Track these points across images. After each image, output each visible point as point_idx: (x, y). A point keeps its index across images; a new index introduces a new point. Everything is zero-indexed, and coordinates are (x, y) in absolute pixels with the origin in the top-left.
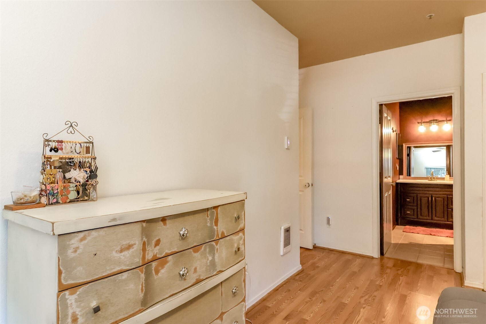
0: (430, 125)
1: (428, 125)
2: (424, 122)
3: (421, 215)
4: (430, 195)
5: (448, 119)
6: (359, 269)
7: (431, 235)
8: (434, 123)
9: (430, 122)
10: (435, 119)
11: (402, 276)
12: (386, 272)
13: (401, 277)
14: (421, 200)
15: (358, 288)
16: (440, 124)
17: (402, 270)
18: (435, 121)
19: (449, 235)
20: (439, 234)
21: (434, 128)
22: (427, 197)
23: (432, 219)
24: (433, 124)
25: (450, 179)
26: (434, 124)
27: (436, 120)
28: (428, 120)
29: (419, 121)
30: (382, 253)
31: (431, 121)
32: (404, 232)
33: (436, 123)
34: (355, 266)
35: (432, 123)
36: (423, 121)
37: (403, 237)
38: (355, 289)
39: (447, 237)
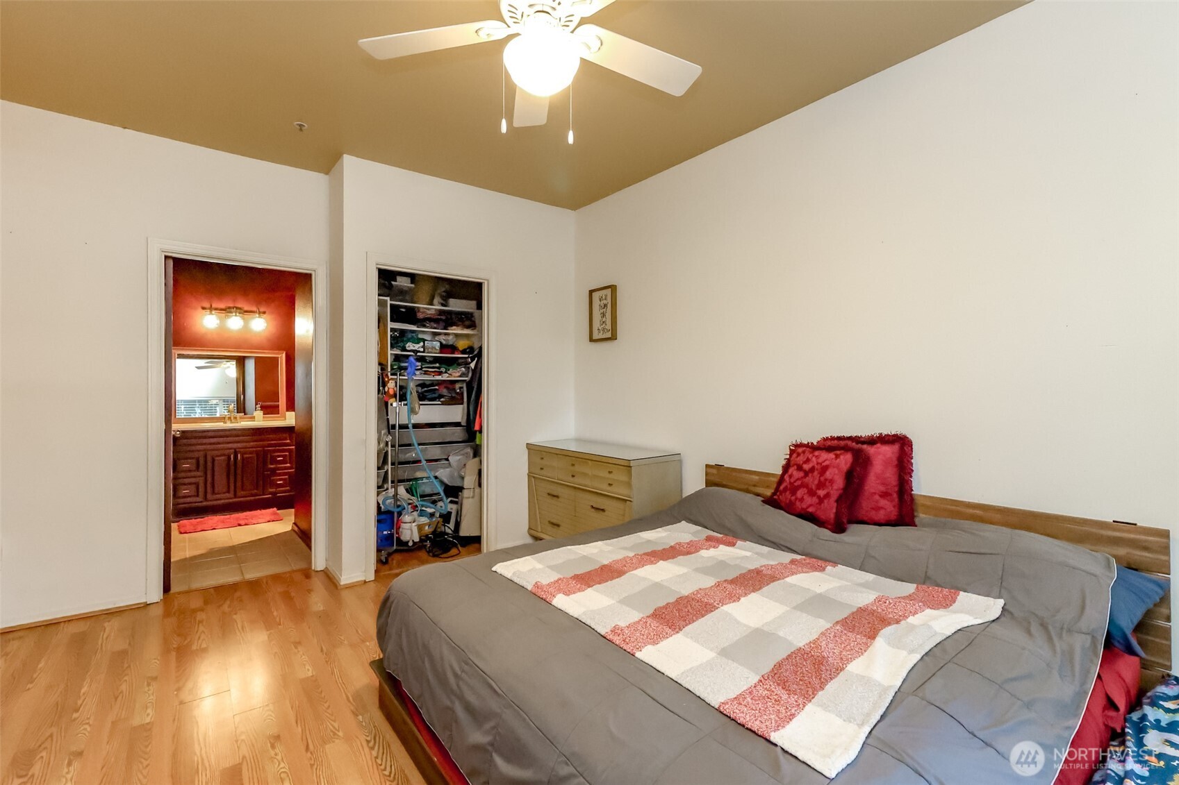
0: (229, 317)
1: (224, 315)
2: (216, 309)
3: (213, 493)
4: (233, 450)
5: (262, 310)
6: (128, 641)
7: (240, 525)
8: (236, 313)
9: (227, 310)
10: (239, 306)
11: (236, 614)
12: (197, 619)
13: (235, 617)
14: (213, 460)
15: (155, 679)
16: (247, 316)
17: (228, 602)
18: (238, 311)
19: (273, 518)
20: (254, 521)
21: (235, 323)
22: (224, 455)
23: (235, 496)
24: (234, 314)
25: (264, 417)
26: (236, 315)
27: (240, 309)
28: (222, 306)
29: (207, 305)
30: (167, 588)
31: (229, 308)
32: (184, 533)
33: (240, 313)
34: (111, 638)
35: (231, 312)
36: (214, 306)
37: (187, 545)
38: (149, 685)
39: (269, 521)
